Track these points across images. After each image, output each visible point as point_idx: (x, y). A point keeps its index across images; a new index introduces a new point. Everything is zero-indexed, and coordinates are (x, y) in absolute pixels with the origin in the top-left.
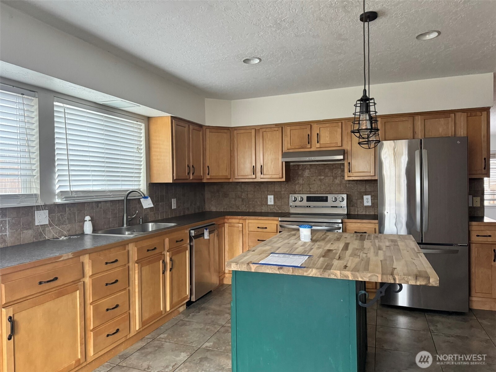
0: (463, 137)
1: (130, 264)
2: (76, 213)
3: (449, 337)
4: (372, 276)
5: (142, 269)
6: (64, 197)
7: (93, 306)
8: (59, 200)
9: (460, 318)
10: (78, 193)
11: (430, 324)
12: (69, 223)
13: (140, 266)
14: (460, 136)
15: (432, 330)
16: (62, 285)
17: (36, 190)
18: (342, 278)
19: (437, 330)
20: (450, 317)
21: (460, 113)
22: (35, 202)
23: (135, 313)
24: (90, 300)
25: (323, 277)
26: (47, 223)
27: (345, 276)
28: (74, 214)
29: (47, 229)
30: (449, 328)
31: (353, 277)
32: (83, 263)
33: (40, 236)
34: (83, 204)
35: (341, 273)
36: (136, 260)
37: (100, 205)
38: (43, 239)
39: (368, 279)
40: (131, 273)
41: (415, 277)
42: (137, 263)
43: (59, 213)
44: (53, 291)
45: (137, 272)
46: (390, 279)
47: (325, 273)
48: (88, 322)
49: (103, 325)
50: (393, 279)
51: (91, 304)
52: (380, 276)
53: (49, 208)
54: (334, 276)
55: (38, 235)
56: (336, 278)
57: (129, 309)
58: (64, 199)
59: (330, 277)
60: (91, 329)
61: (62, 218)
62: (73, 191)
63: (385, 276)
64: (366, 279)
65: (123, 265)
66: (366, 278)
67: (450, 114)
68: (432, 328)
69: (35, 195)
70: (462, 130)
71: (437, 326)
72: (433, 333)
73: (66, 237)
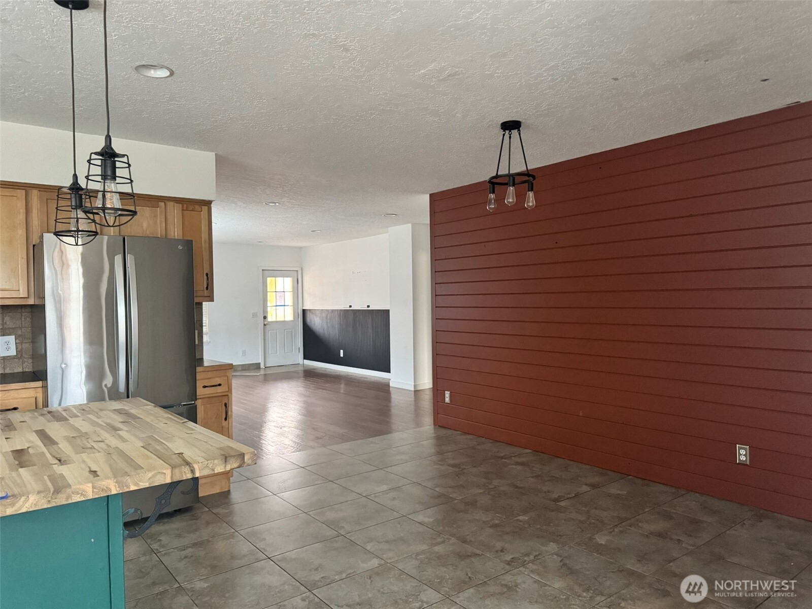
0: (177, 239)
3: (184, 550)
4: (154, 476)
9: (187, 516)
11: (149, 541)
14: (174, 238)
15: (157, 549)
18: (97, 496)
19: (163, 546)
20: (174, 519)
21: (172, 203)
25: (54, 504)
27: (103, 490)
30: (179, 536)
31: (119, 487)
35: (93, 487)
39: (148, 484)
41: (224, 460)
46: (185, 472)
47: (60, 495)
50: (190, 472)
52: (168, 472)
54: (79, 496)
56: (84, 499)
59: (70, 502)
63: (177, 471)
64: (145, 484)
66: (143, 483)
67: (158, 201)
68: (155, 546)
70: (176, 230)
71: (160, 540)
72: (160, 554)
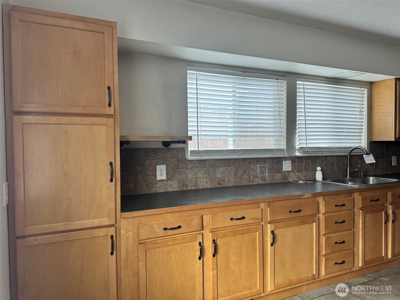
1: (355, 210)
2: (310, 163)
5: (365, 216)
6: (302, 151)
7: (325, 237)
8: (298, 153)
10: (312, 149)
12: (305, 171)
13: (364, 213)
16: (304, 216)
17: (283, 146)
22: (283, 154)
23: (358, 251)
24: (323, 232)
26: (291, 170)
28: (309, 164)
29: (290, 174)
32: (318, 203)
33: (286, 178)
34: (315, 157)
36: (360, 207)
37: (328, 159)
38: (287, 181)
40: (356, 217)
42: (361, 210)
43: (299, 163)
44: (298, 219)
45: (361, 217)
48: (321, 249)
49: (332, 254)
51: (324, 235)
53: (292, 159)
55: (285, 178)
57: (354, 247)
58: (302, 153)
60: (323, 255)
61: (300, 167)
62: (309, 147)
65: (349, 210)
69: (284, 149)
73: (303, 181)
